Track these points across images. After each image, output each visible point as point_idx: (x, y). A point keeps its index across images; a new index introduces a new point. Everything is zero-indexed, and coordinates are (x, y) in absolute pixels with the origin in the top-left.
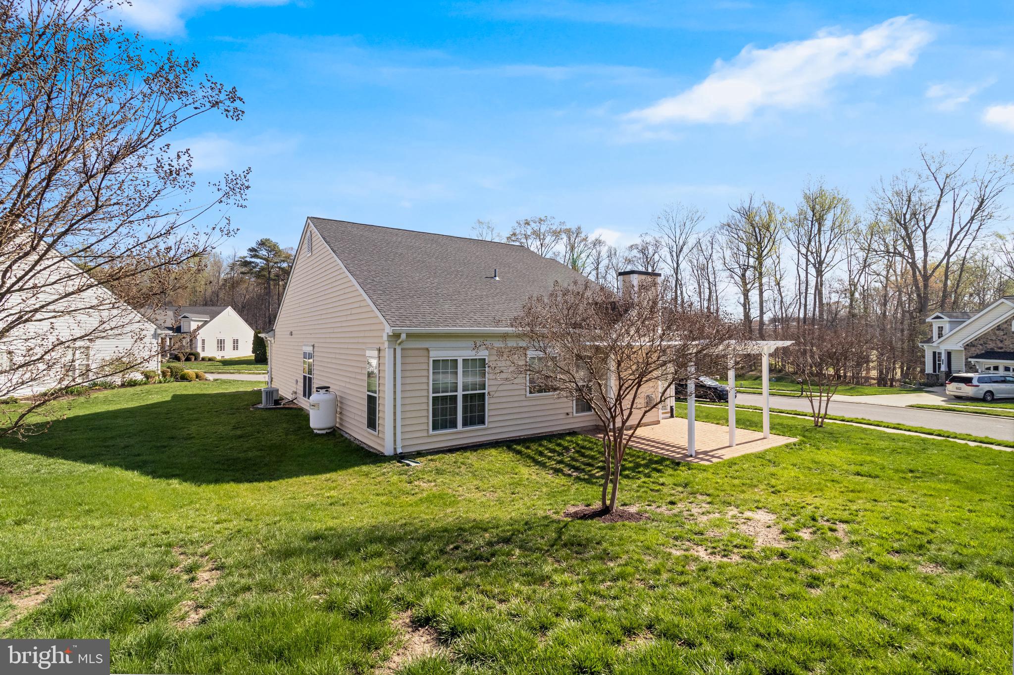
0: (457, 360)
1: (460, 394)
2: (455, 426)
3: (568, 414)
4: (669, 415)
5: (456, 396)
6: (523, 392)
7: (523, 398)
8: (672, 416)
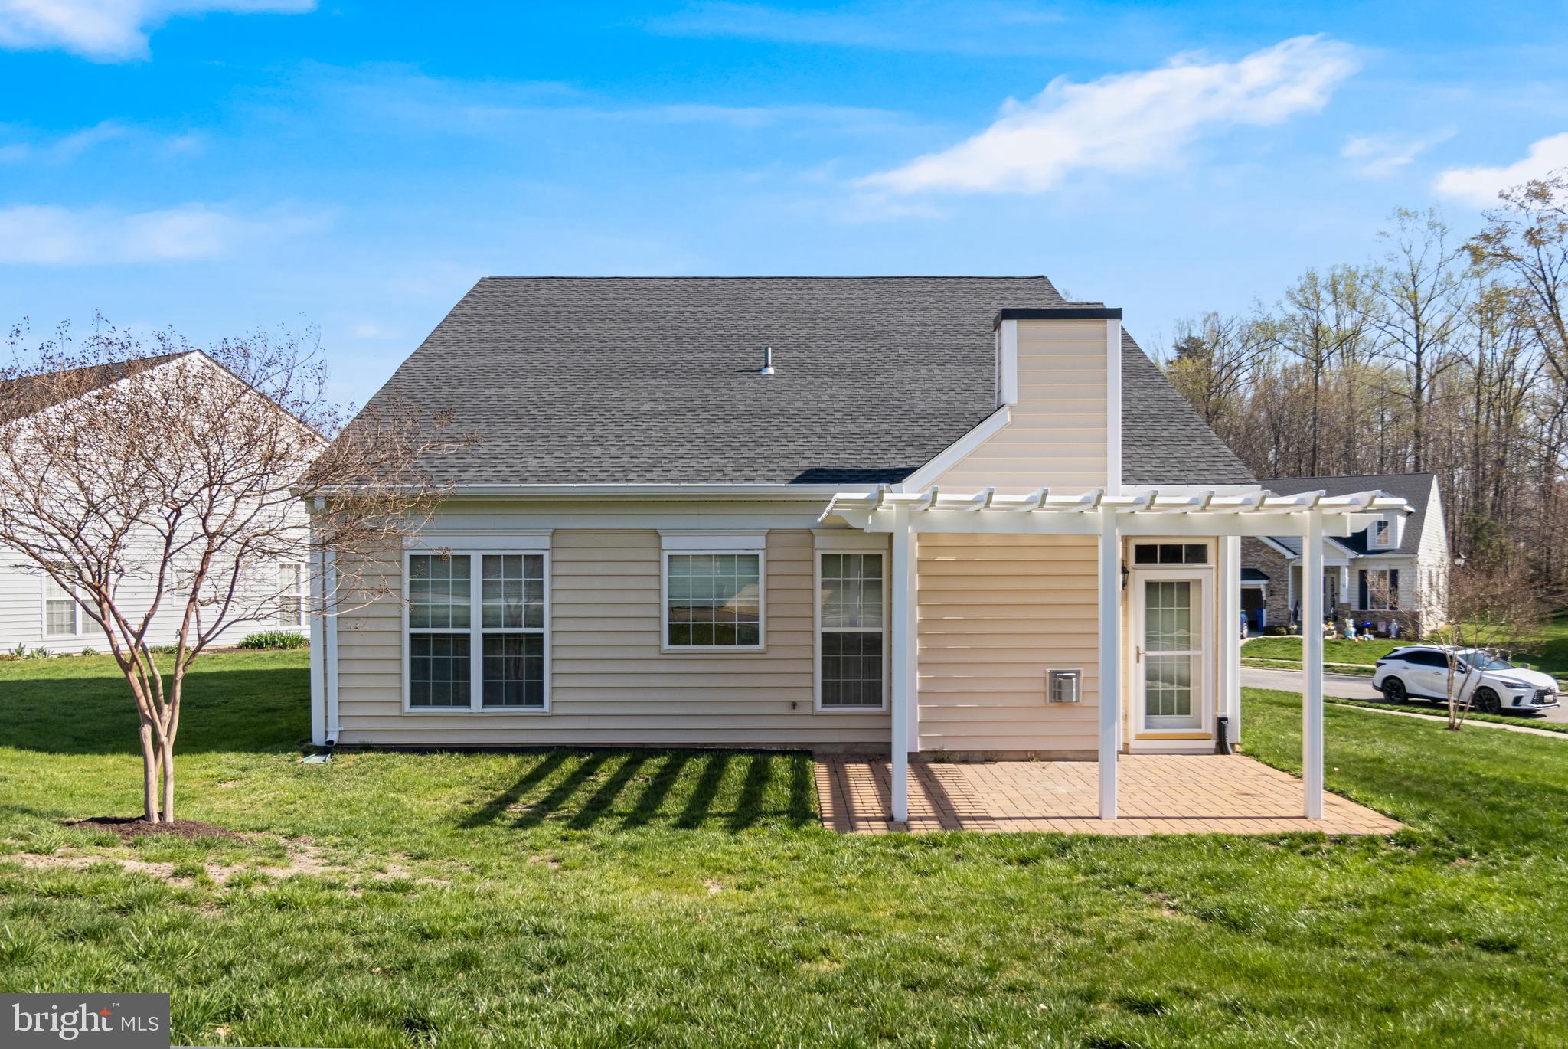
0: (468, 557)
1: (476, 632)
2: (466, 702)
3: (794, 705)
4: (1212, 744)
5: (468, 635)
6: (652, 640)
7: (653, 654)
8: (1222, 748)
